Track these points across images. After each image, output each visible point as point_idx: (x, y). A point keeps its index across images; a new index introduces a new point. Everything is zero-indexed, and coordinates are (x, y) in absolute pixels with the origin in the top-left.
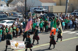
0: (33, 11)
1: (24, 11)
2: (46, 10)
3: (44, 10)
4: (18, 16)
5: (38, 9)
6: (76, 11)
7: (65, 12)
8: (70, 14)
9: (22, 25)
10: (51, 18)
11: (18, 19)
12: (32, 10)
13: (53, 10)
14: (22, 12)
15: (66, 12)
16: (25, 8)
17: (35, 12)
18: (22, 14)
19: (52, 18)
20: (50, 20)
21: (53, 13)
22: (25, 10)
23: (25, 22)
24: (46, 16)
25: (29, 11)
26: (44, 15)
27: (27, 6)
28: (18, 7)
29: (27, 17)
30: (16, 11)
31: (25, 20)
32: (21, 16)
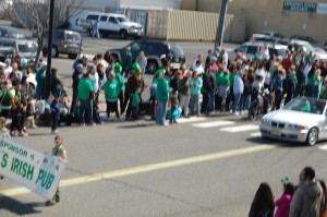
0: (81, 29)
1: (44, 24)
2: (137, 25)
3: (128, 24)
4: (19, 42)
5: (104, 18)
6: (258, 40)
7: (214, 38)
8: (236, 51)
9: (31, 84)
10: (155, 62)
12: (79, 22)
13: (164, 30)
14: (36, 27)
15: (217, 41)
16: (48, 13)
17: (89, 30)
18: (35, 36)
19: (160, 64)
20: (152, 68)
21: (165, 39)
22: (48, 21)
24: (136, 54)
25: (67, 26)
27: (57, 4)
28: (20, 4)
29: (53, 51)
30: (10, 23)
32: (30, 44)
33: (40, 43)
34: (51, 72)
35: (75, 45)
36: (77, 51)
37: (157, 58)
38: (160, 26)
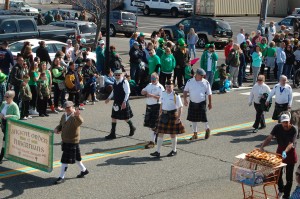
0: (135, 9)
1: (102, 6)
3: (178, 4)
4: (79, 24)
7: (259, 13)
9: (93, 61)
10: (205, 36)
11: (79, 37)
12: (134, 3)
13: (212, 6)
14: (95, 10)
17: (143, 10)
19: (210, 38)
20: (202, 42)
21: (213, 16)
22: (105, 3)
23: (103, 51)
24: (187, 30)
25: (122, 7)
26: (178, 25)
29: (111, 31)
30: (71, 6)
31: (103, 42)
32: (90, 25)
33: (99, 24)
34: (110, 50)
35: (130, 24)
36: (133, 29)
37: (206, 33)
38: (209, 4)
